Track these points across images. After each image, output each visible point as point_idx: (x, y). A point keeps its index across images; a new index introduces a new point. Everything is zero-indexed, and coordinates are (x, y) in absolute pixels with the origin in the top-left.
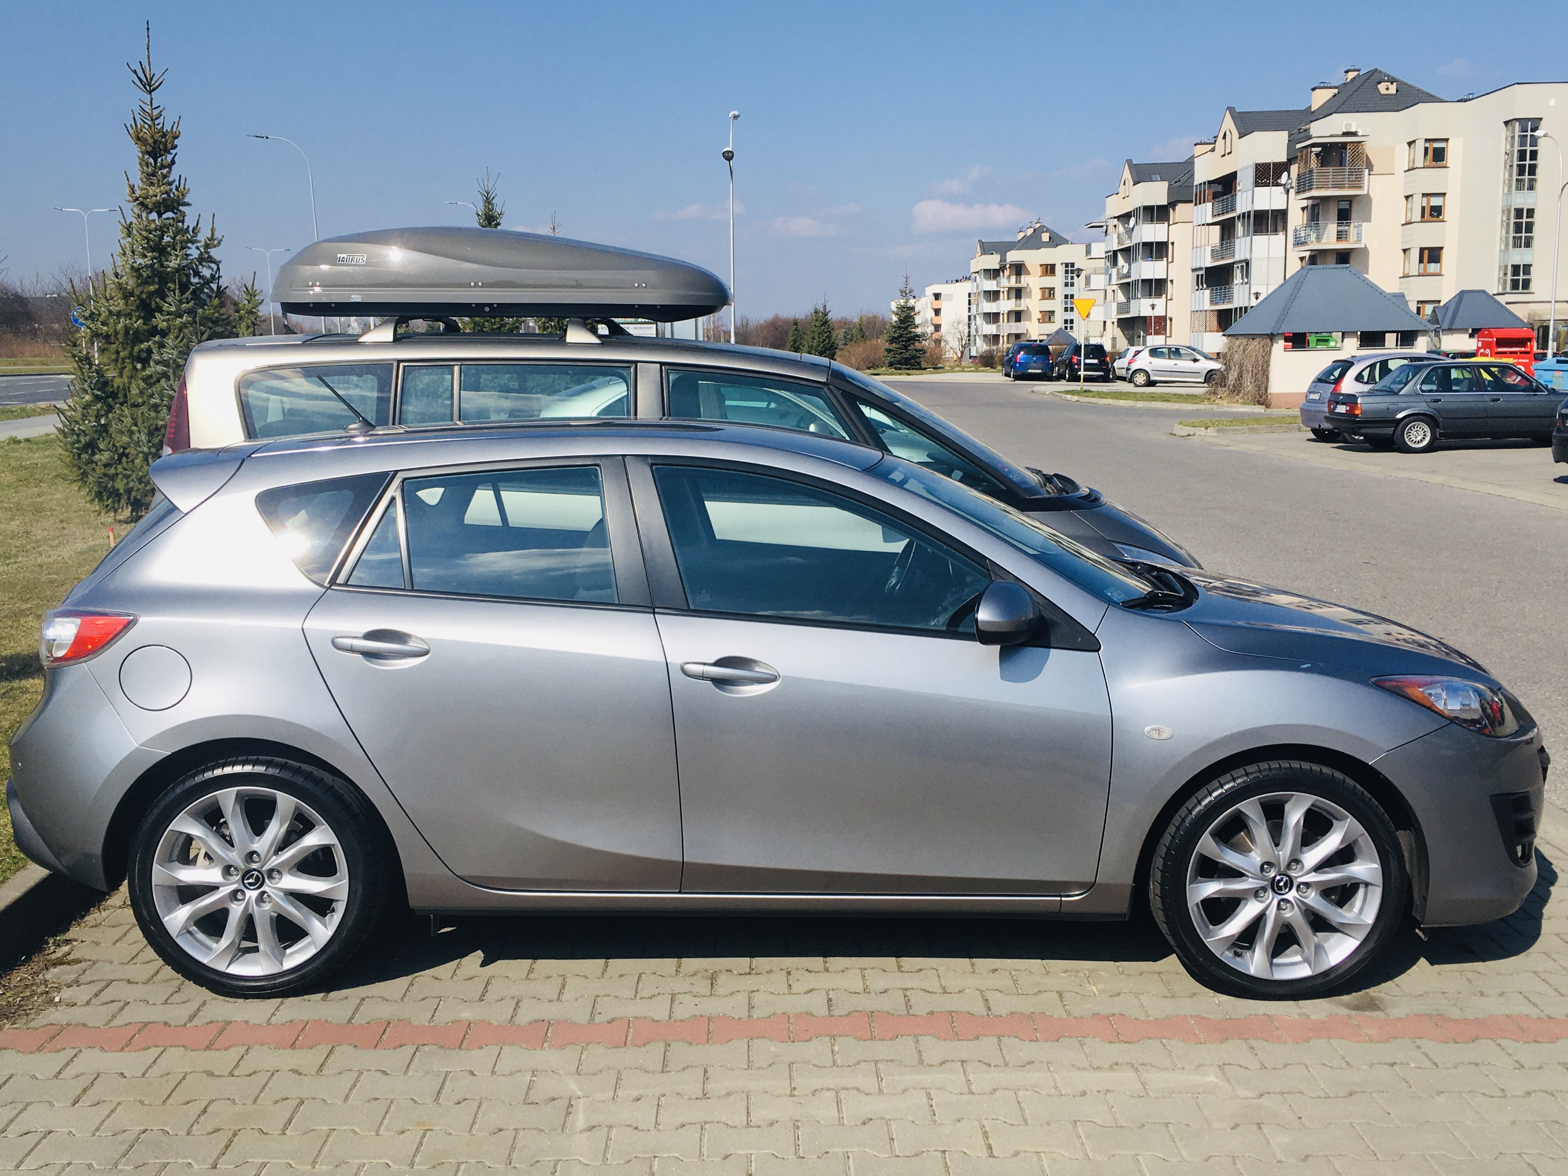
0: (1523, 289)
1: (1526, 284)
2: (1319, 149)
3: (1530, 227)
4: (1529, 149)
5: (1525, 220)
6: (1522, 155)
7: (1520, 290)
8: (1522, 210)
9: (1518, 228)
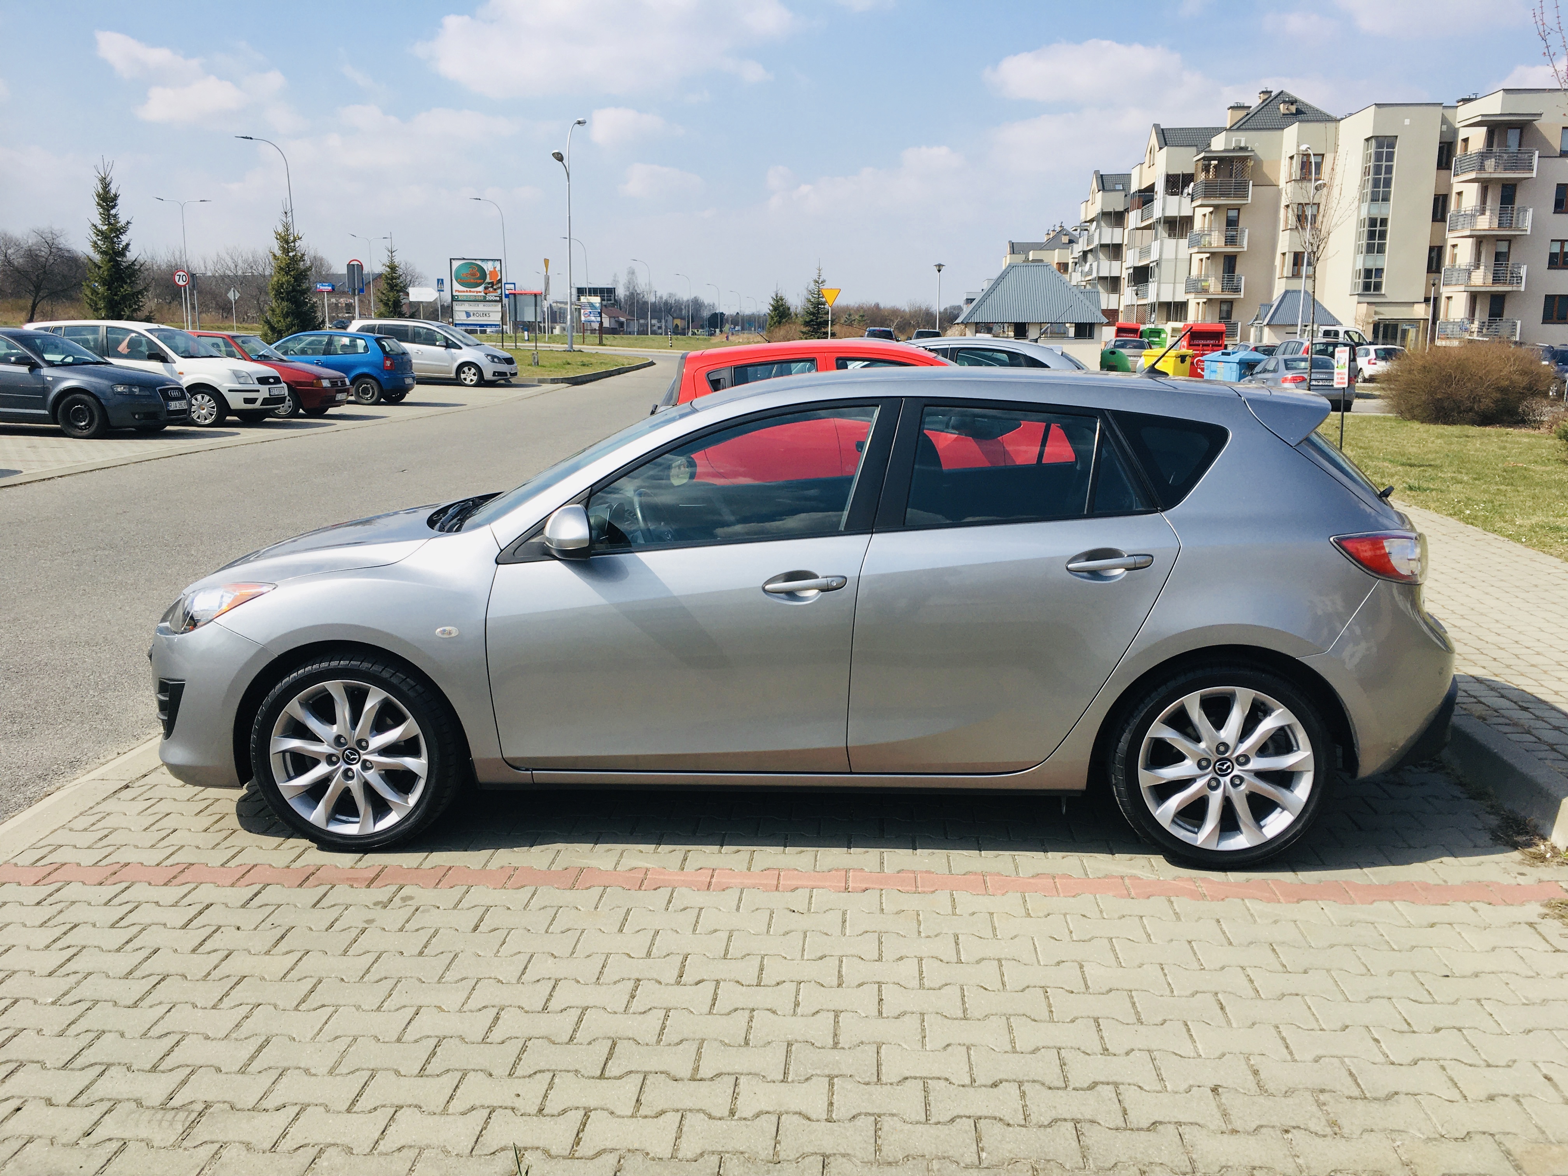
0: (1374, 290)
1: (1378, 286)
2: (1216, 162)
3: (1383, 235)
4: (1384, 163)
5: (1378, 228)
6: (1378, 170)
7: (1372, 292)
8: (1376, 219)
9: (1371, 235)
